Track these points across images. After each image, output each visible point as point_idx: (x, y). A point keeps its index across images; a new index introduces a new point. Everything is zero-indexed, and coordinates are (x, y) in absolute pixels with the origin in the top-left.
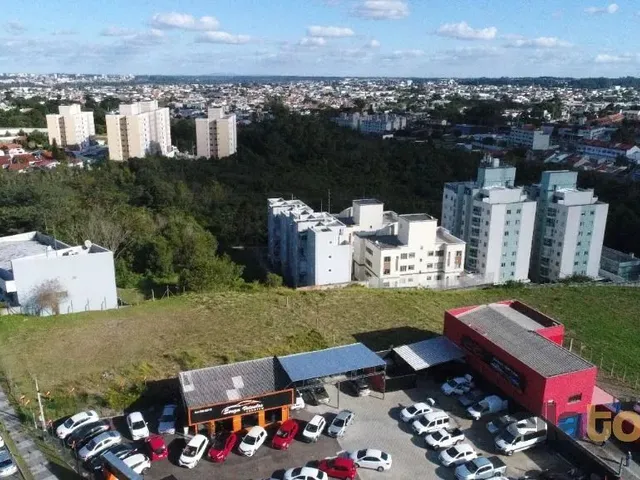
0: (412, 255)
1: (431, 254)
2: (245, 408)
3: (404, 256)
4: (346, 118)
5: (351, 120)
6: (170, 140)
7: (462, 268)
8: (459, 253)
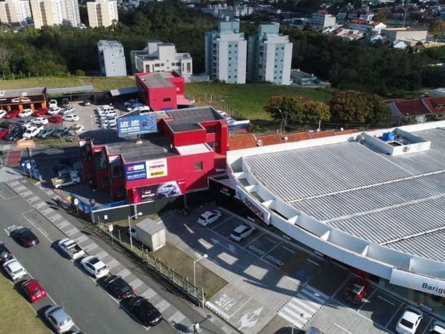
0: (163, 65)
1: (173, 64)
2: (22, 100)
3: (157, 65)
4: (211, 8)
5: (214, 10)
6: (79, 19)
7: (191, 73)
8: (189, 64)
